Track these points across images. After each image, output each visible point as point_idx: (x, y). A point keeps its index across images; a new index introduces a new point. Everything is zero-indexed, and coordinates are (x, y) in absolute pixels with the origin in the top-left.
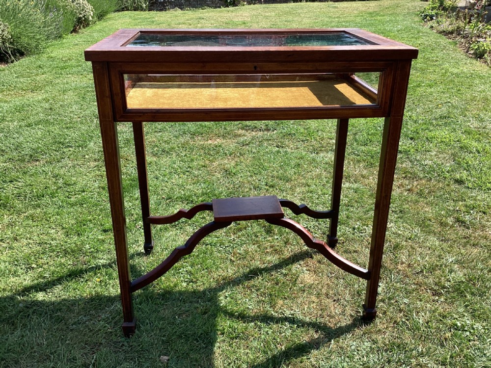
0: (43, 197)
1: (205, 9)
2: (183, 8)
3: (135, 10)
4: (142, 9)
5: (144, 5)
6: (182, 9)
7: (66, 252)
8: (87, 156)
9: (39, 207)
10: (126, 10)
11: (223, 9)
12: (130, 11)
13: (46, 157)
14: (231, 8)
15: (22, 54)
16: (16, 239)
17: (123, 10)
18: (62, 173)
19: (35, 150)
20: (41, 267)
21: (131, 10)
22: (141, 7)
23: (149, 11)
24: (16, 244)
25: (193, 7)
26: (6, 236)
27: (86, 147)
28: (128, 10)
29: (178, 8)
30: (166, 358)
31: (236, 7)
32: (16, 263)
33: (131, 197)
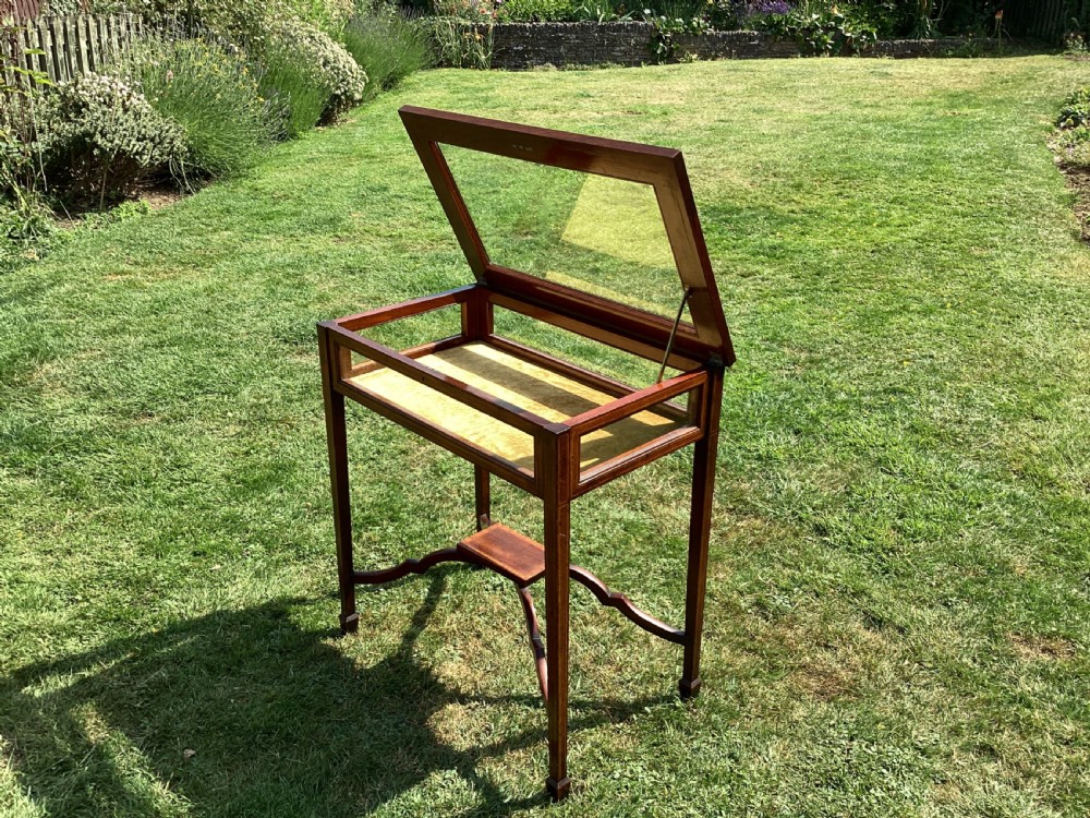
0: (132, 485)
1: (608, 67)
2: (563, 63)
3: (464, 66)
4: (478, 65)
5: (483, 57)
6: (557, 66)
7: (128, 582)
8: (230, 414)
9: (121, 501)
10: (447, 67)
11: (645, 68)
12: (453, 69)
13: (165, 411)
14: (661, 68)
15: (208, 177)
16: (69, 553)
17: (440, 65)
18: (178, 443)
19: (152, 395)
20: (88, 601)
21: (456, 67)
22: (477, 60)
23: (492, 68)
24: (68, 561)
25: (582, 63)
26: (57, 546)
27: (235, 395)
28: (450, 65)
29: (551, 65)
30: (192, 752)
31: (671, 66)
32: (56, 589)
33: (262, 498)
